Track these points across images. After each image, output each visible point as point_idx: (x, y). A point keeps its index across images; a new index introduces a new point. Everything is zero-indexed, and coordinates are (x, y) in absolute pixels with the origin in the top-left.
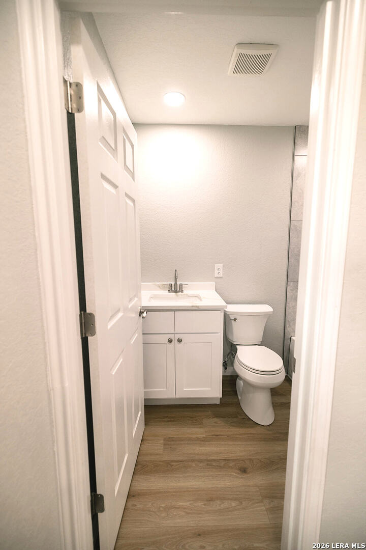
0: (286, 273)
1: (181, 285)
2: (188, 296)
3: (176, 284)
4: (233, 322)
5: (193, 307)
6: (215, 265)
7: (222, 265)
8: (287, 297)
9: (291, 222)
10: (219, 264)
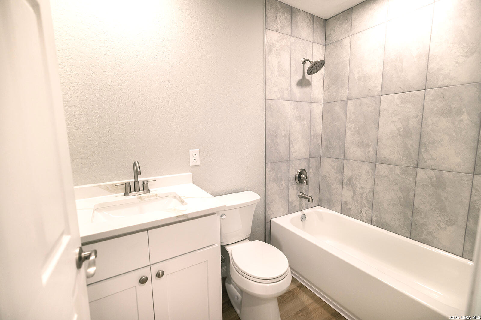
0: (264, 155)
1: (145, 183)
2: (158, 197)
3: (136, 182)
5: (179, 217)
6: (190, 150)
7: (199, 150)
8: (266, 179)
9: (266, 101)
10: (195, 149)
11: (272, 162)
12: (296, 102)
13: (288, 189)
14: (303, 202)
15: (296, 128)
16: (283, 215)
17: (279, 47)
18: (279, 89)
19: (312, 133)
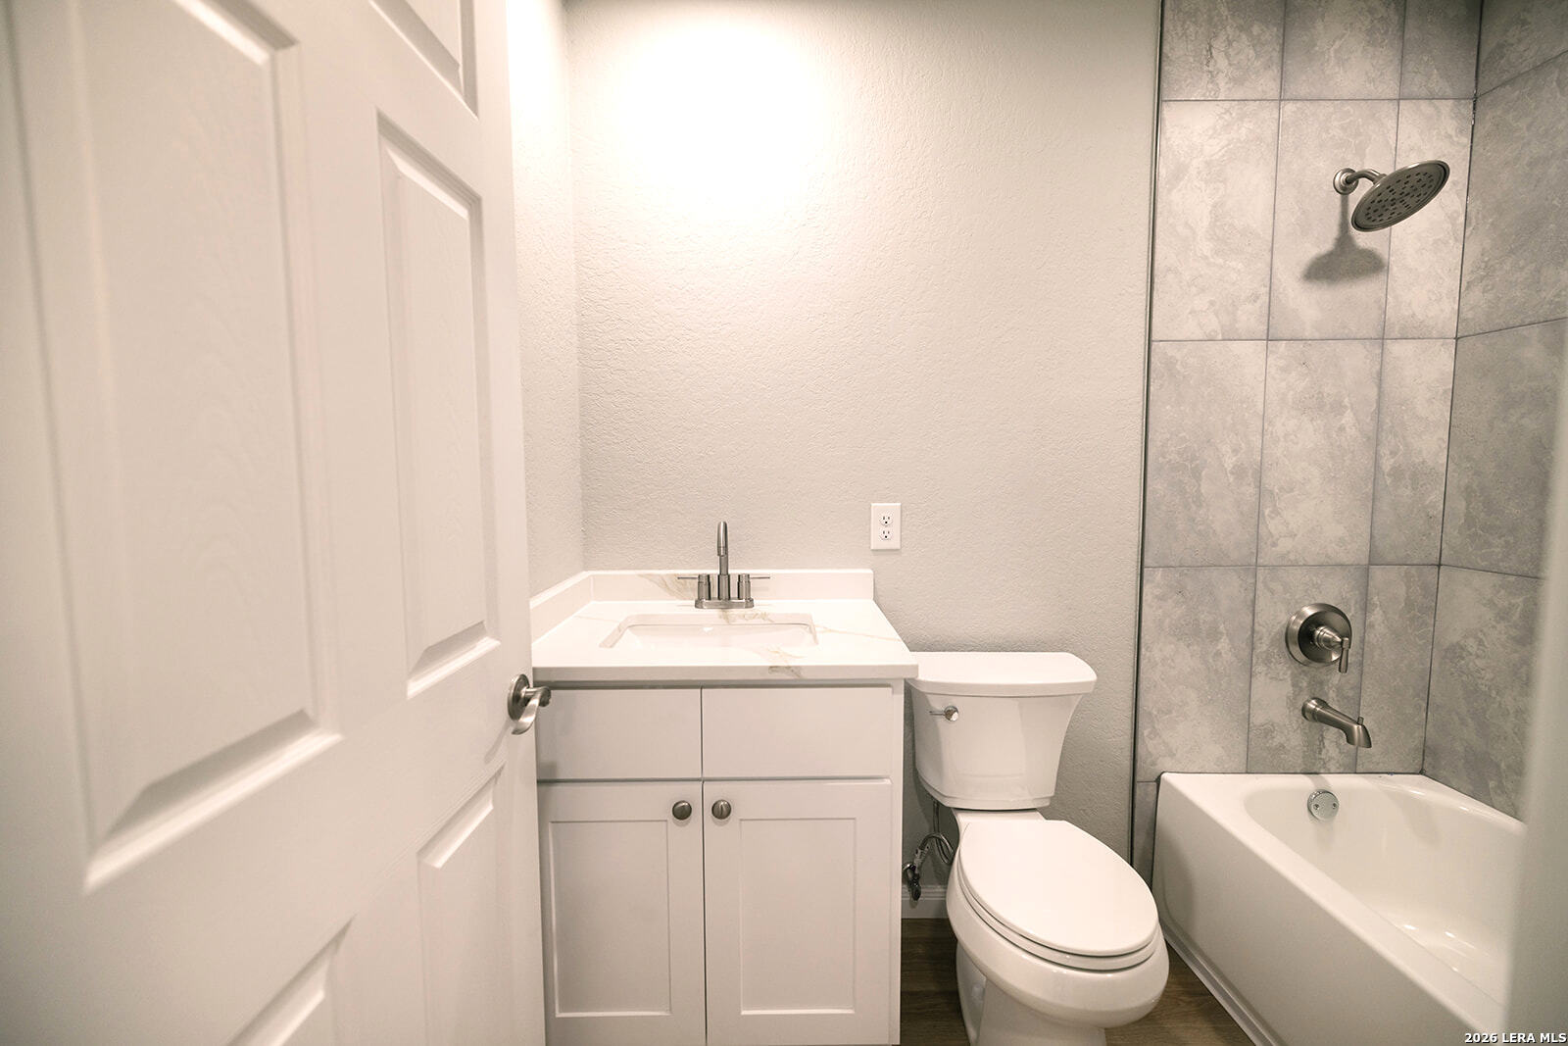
0: (1136, 535)
1: (744, 582)
2: (772, 623)
3: (724, 575)
4: (941, 721)
5: (777, 672)
6: (873, 505)
7: (899, 504)
8: (1143, 624)
9: (1153, 347)
10: (888, 502)
11: (1173, 564)
12: (1301, 345)
13: (1248, 676)
14: (1326, 742)
15: (1297, 443)
16: (1218, 770)
17: (1217, 153)
18: (1212, 303)
19: (1387, 464)
